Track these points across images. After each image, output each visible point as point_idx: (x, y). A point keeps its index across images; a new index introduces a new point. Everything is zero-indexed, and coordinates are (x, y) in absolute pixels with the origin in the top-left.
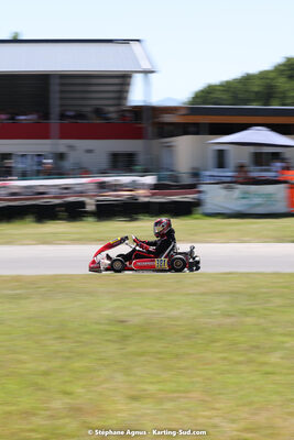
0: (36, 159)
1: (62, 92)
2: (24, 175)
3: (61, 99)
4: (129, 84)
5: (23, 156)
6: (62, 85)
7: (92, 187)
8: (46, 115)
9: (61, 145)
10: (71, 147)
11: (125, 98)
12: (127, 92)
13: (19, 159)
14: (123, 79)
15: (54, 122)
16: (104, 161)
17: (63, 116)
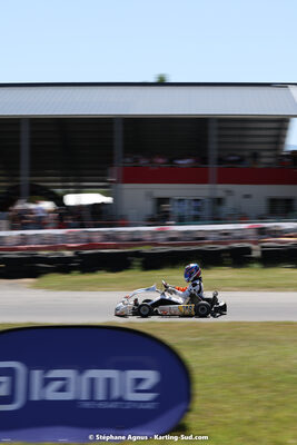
0: (193, 204)
1: (220, 136)
2: (181, 221)
3: (220, 143)
4: (286, 129)
5: (180, 200)
6: (220, 128)
7: (251, 232)
8: (204, 160)
9: (220, 190)
10: (229, 192)
11: (283, 143)
12: (285, 136)
13: (176, 204)
14: (281, 124)
15: (213, 167)
16: (262, 207)
17: (220, 161)
